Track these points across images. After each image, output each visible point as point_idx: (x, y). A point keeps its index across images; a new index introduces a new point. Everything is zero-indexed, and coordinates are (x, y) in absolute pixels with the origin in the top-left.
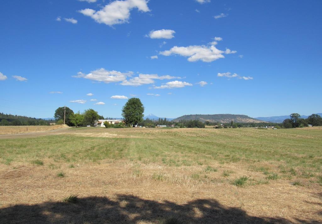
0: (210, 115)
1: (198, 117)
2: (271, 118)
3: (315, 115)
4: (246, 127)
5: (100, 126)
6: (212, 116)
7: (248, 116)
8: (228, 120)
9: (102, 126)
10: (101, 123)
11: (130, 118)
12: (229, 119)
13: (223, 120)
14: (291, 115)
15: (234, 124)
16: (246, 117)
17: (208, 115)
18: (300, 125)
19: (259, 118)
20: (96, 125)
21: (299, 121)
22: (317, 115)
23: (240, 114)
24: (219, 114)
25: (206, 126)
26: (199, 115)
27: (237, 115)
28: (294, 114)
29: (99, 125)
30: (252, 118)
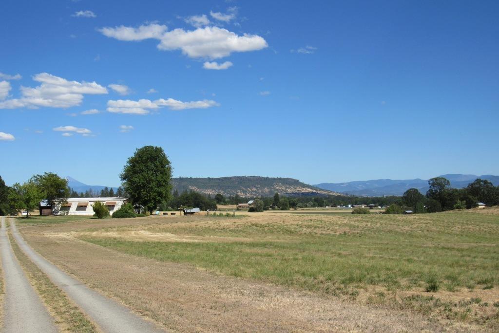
0: (212, 179)
1: (183, 184)
2: (350, 184)
3: (482, 181)
4: (306, 206)
5: (67, 213)
6: (218, 181)
7: (300, 181)
8: (254, 189)
9: (73, 214)
10: (86, 206)
11: (144, 193)
12: (257, 188)
13: (244, 192)
14: (431, 182)
15: (281, 200)
16: (296, 183)
17: (209, 178)
18: (456, 203)
19: (322, 184)
20: (57, 211)
21: (448, 193)
22: (485, 182)
23: (282, 177)
24: (235, 177)
25: (219, 206)
26: (187, 178)
27: (274, 179)
28: (436, 179)
29: (65, 210)
30: (308, 186)
